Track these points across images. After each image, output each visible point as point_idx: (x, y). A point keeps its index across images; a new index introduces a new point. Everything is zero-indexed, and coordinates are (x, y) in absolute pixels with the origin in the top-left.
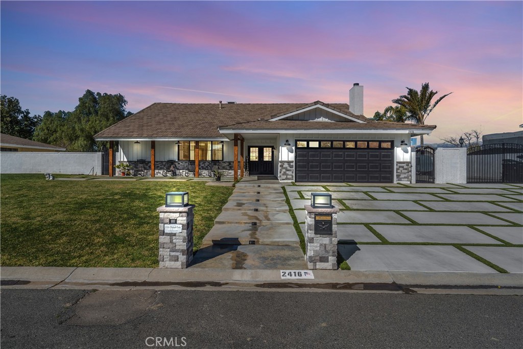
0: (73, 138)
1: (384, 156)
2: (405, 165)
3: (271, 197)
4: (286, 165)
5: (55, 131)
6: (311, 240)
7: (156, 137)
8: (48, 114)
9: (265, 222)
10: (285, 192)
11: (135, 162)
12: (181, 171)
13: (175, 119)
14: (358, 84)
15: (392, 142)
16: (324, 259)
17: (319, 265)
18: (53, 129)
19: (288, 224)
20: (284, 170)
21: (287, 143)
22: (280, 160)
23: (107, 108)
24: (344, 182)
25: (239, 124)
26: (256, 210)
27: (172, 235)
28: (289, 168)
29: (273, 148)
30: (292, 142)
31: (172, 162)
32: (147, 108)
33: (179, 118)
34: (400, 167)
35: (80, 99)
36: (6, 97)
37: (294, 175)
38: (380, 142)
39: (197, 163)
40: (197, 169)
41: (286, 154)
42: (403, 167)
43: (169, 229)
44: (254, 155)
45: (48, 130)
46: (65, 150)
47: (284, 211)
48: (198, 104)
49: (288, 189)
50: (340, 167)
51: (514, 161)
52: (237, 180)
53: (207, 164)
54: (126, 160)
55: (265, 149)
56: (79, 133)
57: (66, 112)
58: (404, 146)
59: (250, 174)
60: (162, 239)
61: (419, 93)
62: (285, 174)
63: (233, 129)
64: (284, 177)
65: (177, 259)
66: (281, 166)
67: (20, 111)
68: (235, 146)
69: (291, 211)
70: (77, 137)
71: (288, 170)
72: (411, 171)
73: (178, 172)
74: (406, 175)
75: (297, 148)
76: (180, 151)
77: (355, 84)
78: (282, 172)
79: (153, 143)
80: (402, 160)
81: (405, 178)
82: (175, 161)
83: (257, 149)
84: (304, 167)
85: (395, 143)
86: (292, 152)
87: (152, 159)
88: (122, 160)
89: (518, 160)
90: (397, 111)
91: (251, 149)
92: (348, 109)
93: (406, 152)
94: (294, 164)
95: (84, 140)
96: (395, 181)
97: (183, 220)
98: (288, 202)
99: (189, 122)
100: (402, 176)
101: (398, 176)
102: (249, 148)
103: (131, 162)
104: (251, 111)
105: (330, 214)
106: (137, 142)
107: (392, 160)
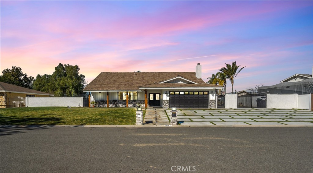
0: (54, 89)
1: (205, 98)
2: (213, 101)
3: (161, 113)
4: (166, 102)
5: (44, 85)
6: (171, 118)
7: (109, 90)
8: (39, 76)
9: (159, 118)
10: (165, 111)
11: (99, 101)
12: (119, 105)
13: (115, 81)
14: (199, 64)
15: (208, 92)
16: (174, 122)
17: (173, 124)
18: (42, 84)
19: (166, 119)
20: (165, 104)
21: (166, 93)
22: (163, 99)
23: (71, 73)
24: (189, 108)
25: (147, 86)
26: (156, 116)
27: (139, 117)
28: (167, 103)
29: (160, 94)
30: (168, 92)
31: (115, 101)
32: (99, 75)
33: (116, 80)
34: (211, 102)
35: (56, 68)
36: (15, 67)
37: (169, 105)
38: (203, 92)
39: (127, 101)
40: (127, 103)
41: (166, 98)
42: (212, 102)
43: (138, 116)
44: (151, 97)
45: (40, 85)
46: (54, 95)
47: (165, 116)
48: (123, 73)
49: (166, 110)
50: (187, 102)
51: (260, 99)
52: (146, 108)
53: (131, 102)
54: (94, 100)
55: (156, 95)
56: (57, 86)
57: (48, 75)
58: (212, 94)
59: (150, 106)
60: (137, 118)
61: (232, 67)
62: (165, 105)
63: (145, 88)
64: (165, 106)
65: (140, 123)
66: (164, 102)
67: (22, 75)
68: (145, 94)
69: (167, 116)
70: (56, 89)
71: (167, 104)
72: (215, 103)
73: (118, 105)
74: (213, 105)
75: (170, 95)
76: (119, 96)
77: (198, 64)
78: (164, 105)
79: (108, 92)
80: (212, 99)
81: (213, 106)
82: (117, 101)
83: (153, 95)
84: (173, 102)
85: (209, 93)
86: (168, 96)
87: (107, 100)
88: (93, 100)
89: (262, 98)
90: (222, 74)
91: (150, 95)
92: (195, 75)
93: (213, 96)
94: (169, 101)
95: (60, 90)
96: (209, 108)
97: (142, 114)
98: (166, 114)
99: (122, 83)
100: (212, 105)
101: (210, 106)
102: (149, 94)
103: (96, 101)
104: (149, 76)
105: (176, 112)
106: (100, 92)
107: (208, 99)
